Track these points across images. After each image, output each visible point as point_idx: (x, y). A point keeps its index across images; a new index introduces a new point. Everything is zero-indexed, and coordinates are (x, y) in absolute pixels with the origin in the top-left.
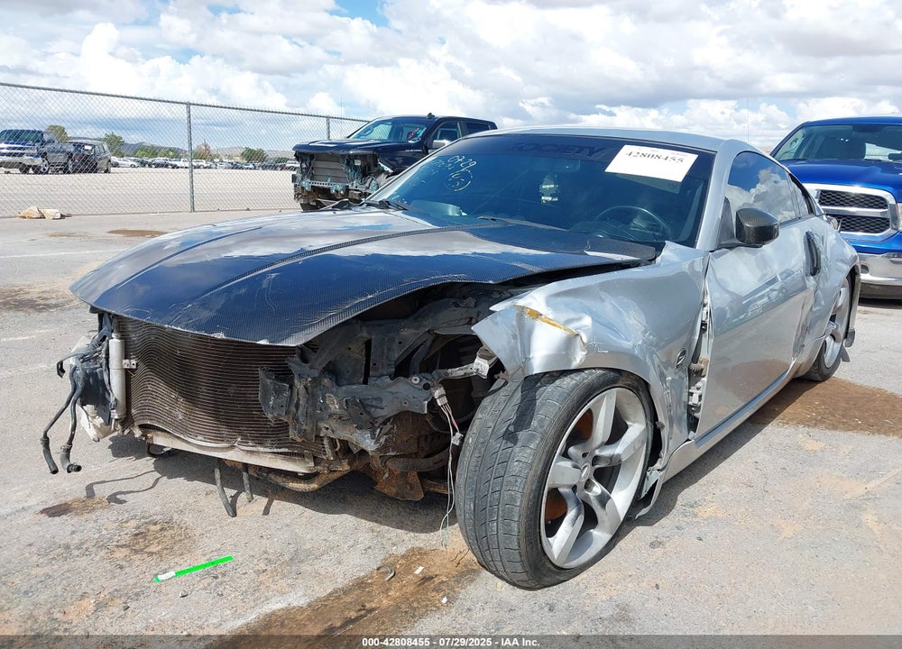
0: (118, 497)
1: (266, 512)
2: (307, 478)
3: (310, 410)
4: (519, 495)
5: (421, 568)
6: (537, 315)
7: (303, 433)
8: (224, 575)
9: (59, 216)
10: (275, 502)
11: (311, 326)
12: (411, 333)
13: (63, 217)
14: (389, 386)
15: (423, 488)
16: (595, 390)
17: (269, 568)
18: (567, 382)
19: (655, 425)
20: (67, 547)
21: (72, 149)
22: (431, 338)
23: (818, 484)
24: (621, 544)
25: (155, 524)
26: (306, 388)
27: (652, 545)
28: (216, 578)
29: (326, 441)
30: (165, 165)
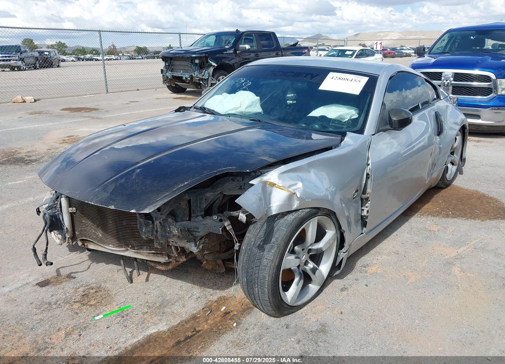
0: (72, 275)
1: (147, 280)
2: (165, 264)
3: (163, 233)
4: (267, 275)
5: (224, 308)
6: (273, 185)
7: (161, 244)
8: (127, 315)
9: (33, 101)
10: (151, 274)
11: (156, 201)
12: (210, 195)
13: (35, 101)
14: (201, 221)
15: (225, 266)
16: (305, 220)
17: (149, 311)
18: (290, 217)
19: (341, 231)
20: (50, 304)
21: (38, 55)
22: (222, 196)
23: (432, 251)
24: (326, 290)
25: (93, 289)
26: (160, 223)
27: (342, 290)
28: (123, 317)
29: (173, 248)
30: (91, 59)
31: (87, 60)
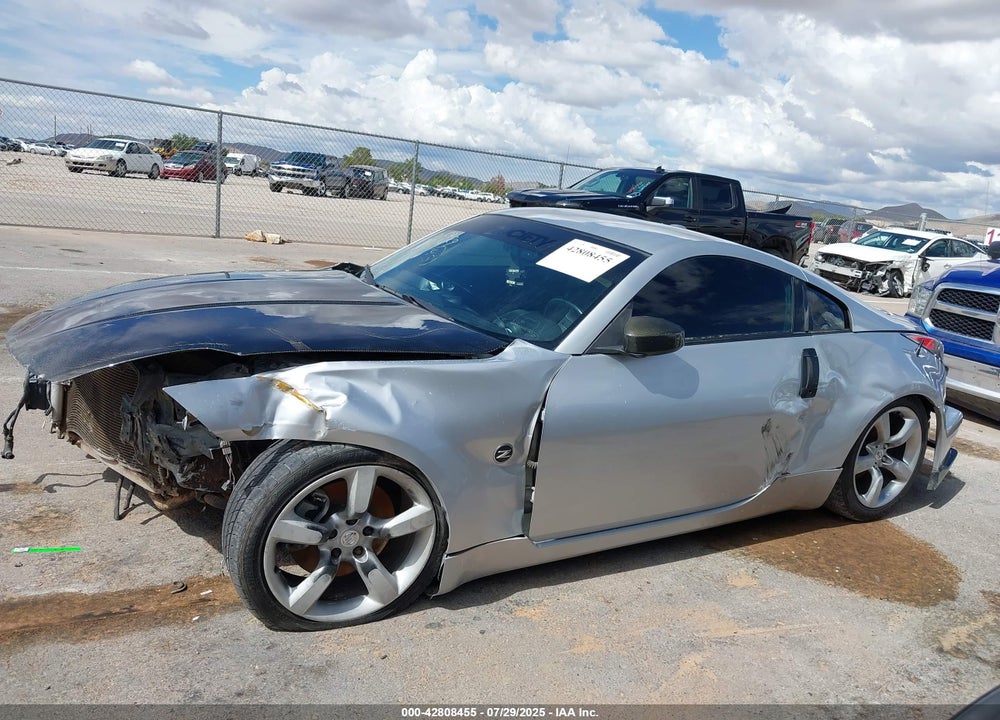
0: (55, 487)
1: (145, 522)
5: (209, 592)
6: (289, 388)
8: (60, 559)
13: (282, 242)
21: (351, 174)
28: (53, 560)
29: (159, 469)
30: (452, 196)
31: (446, 195)
